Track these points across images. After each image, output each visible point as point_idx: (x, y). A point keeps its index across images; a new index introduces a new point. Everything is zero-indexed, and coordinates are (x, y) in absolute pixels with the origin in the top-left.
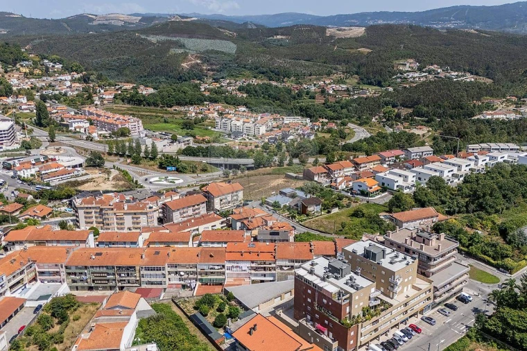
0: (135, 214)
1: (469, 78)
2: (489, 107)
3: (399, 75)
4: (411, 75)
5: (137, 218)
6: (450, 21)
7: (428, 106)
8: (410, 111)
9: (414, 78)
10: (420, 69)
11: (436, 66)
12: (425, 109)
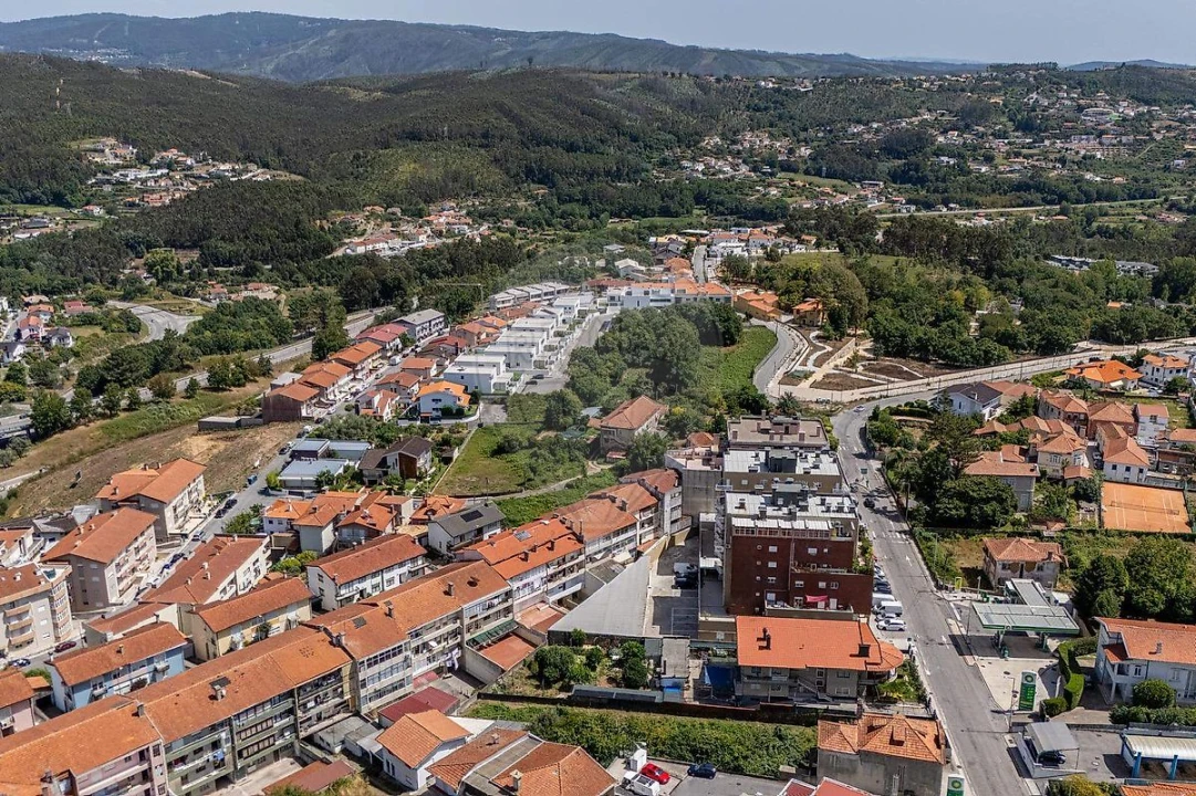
0: (13, 605)
1: (258, 174)
2: (349, 230)
3: (100, 176)
4: (132, 174)
5: (19, 616)
6: (95, 48)
7: (232, 241)
8: (195, 255)
9: (144, 181)
10: (143, 160)
11: (175, 151)
12: (230, 247)
